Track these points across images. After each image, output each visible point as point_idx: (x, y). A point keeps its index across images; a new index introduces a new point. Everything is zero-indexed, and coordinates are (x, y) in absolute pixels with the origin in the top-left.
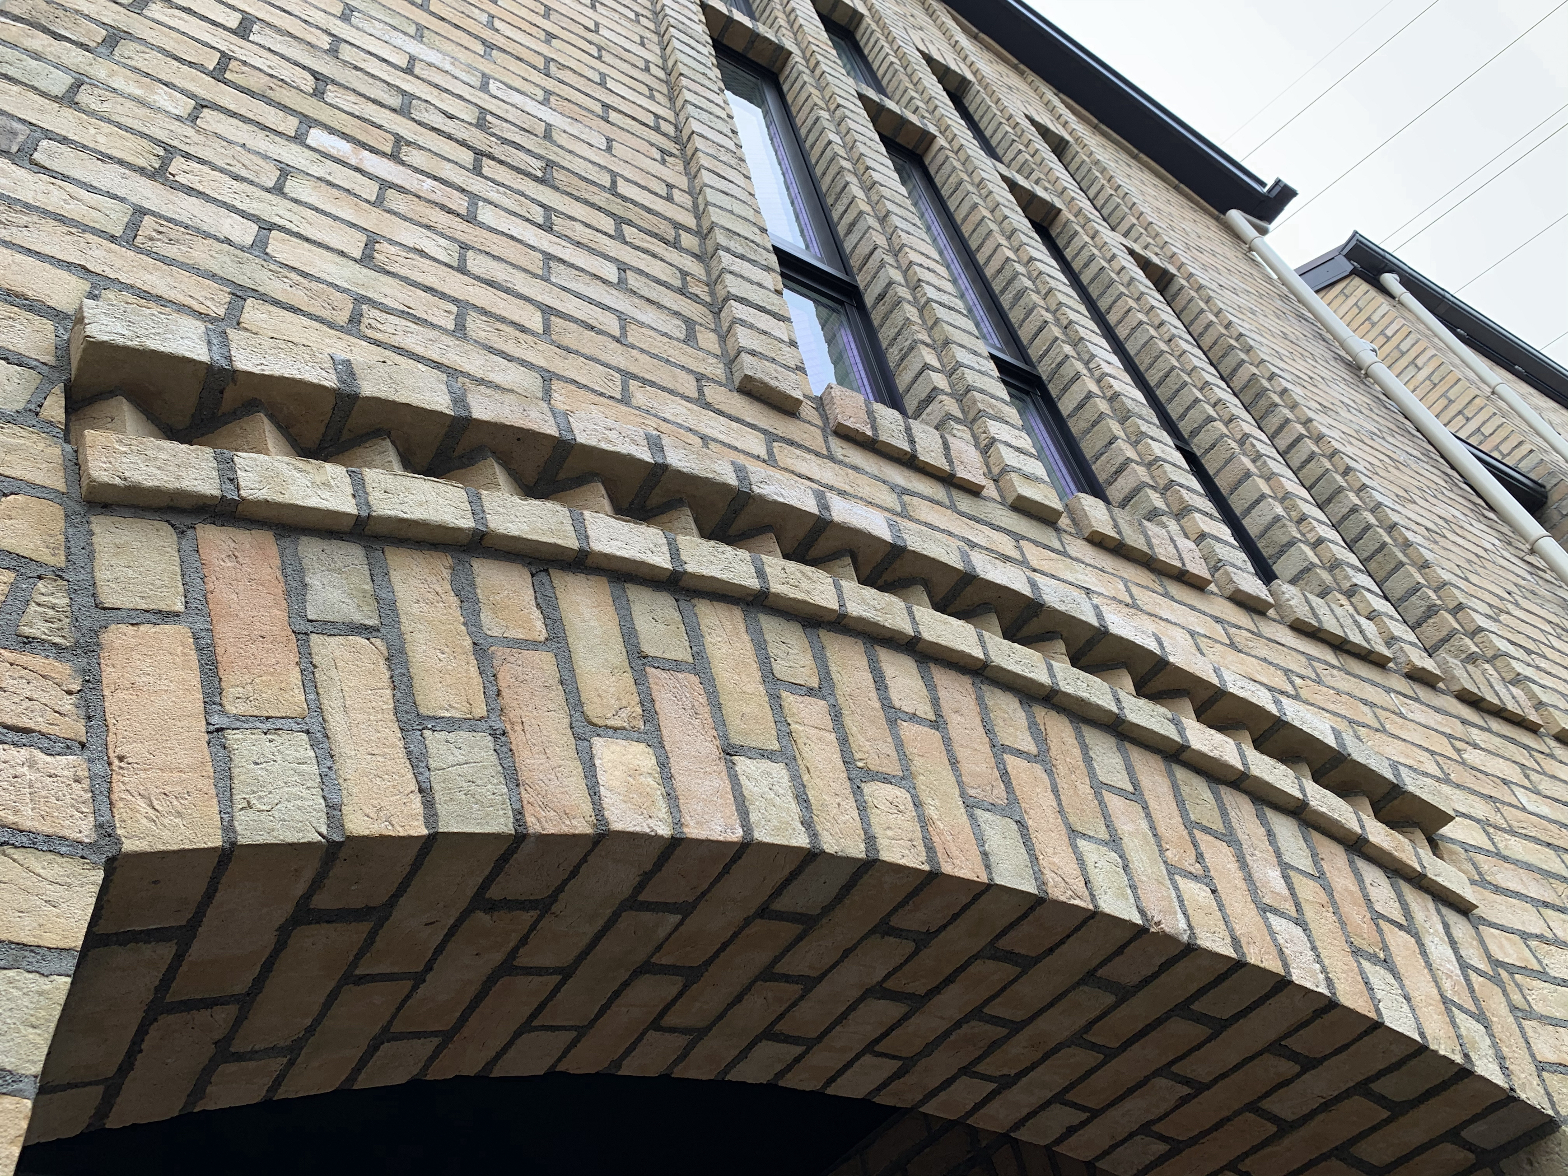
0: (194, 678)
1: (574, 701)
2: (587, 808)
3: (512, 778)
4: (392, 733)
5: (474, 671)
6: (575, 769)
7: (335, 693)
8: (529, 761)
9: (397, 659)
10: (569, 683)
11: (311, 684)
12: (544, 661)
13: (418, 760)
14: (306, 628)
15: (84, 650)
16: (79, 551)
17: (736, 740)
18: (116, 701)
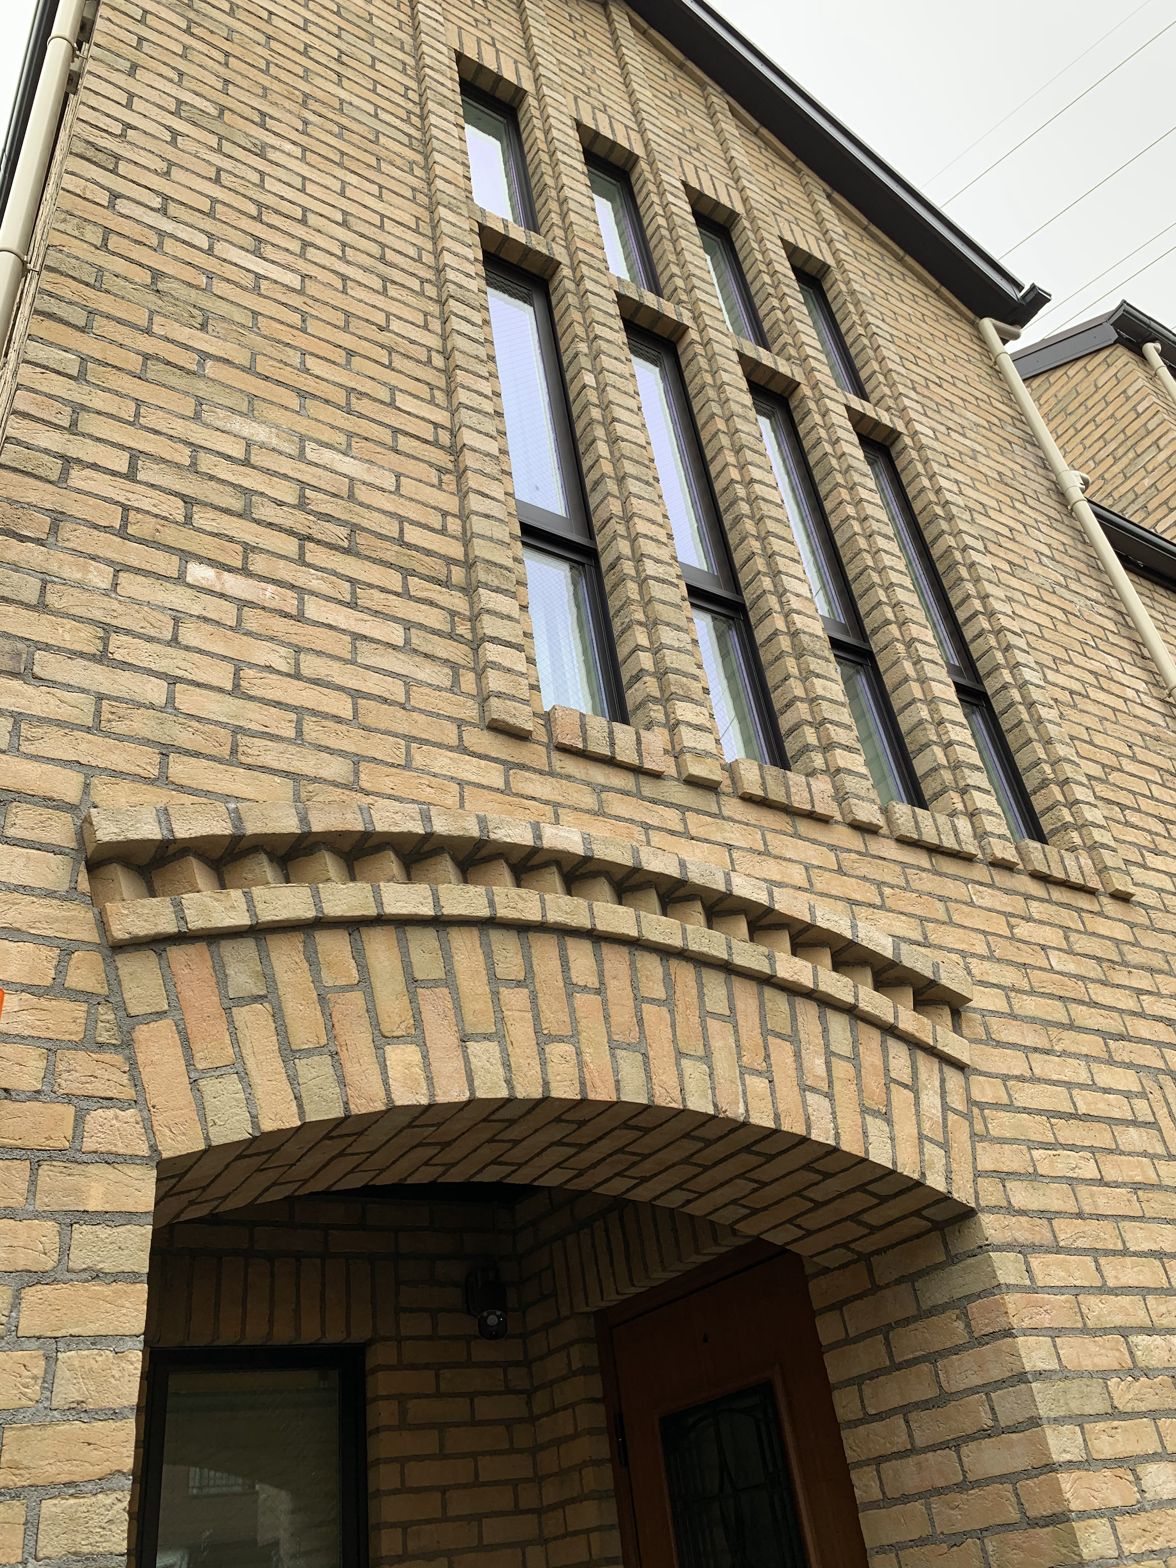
0: (179, 1050)
1: (375, 1024)
2: (382, 1094)
3: (342, 1082)
4: (278, 1064)
5: (319, 1013)
6: (376, 1069)
7: (249, 1045)
8: (351, 1069)
9: (278, 1015)
10: (372, 1011)
11: (235, 1042)
12: (357, 998)
13: (293, 1079)
14: (230, 1005)
15: (126, 1045)
16: (114, 982)
17: (469, 1030)
18: (146, 1074)
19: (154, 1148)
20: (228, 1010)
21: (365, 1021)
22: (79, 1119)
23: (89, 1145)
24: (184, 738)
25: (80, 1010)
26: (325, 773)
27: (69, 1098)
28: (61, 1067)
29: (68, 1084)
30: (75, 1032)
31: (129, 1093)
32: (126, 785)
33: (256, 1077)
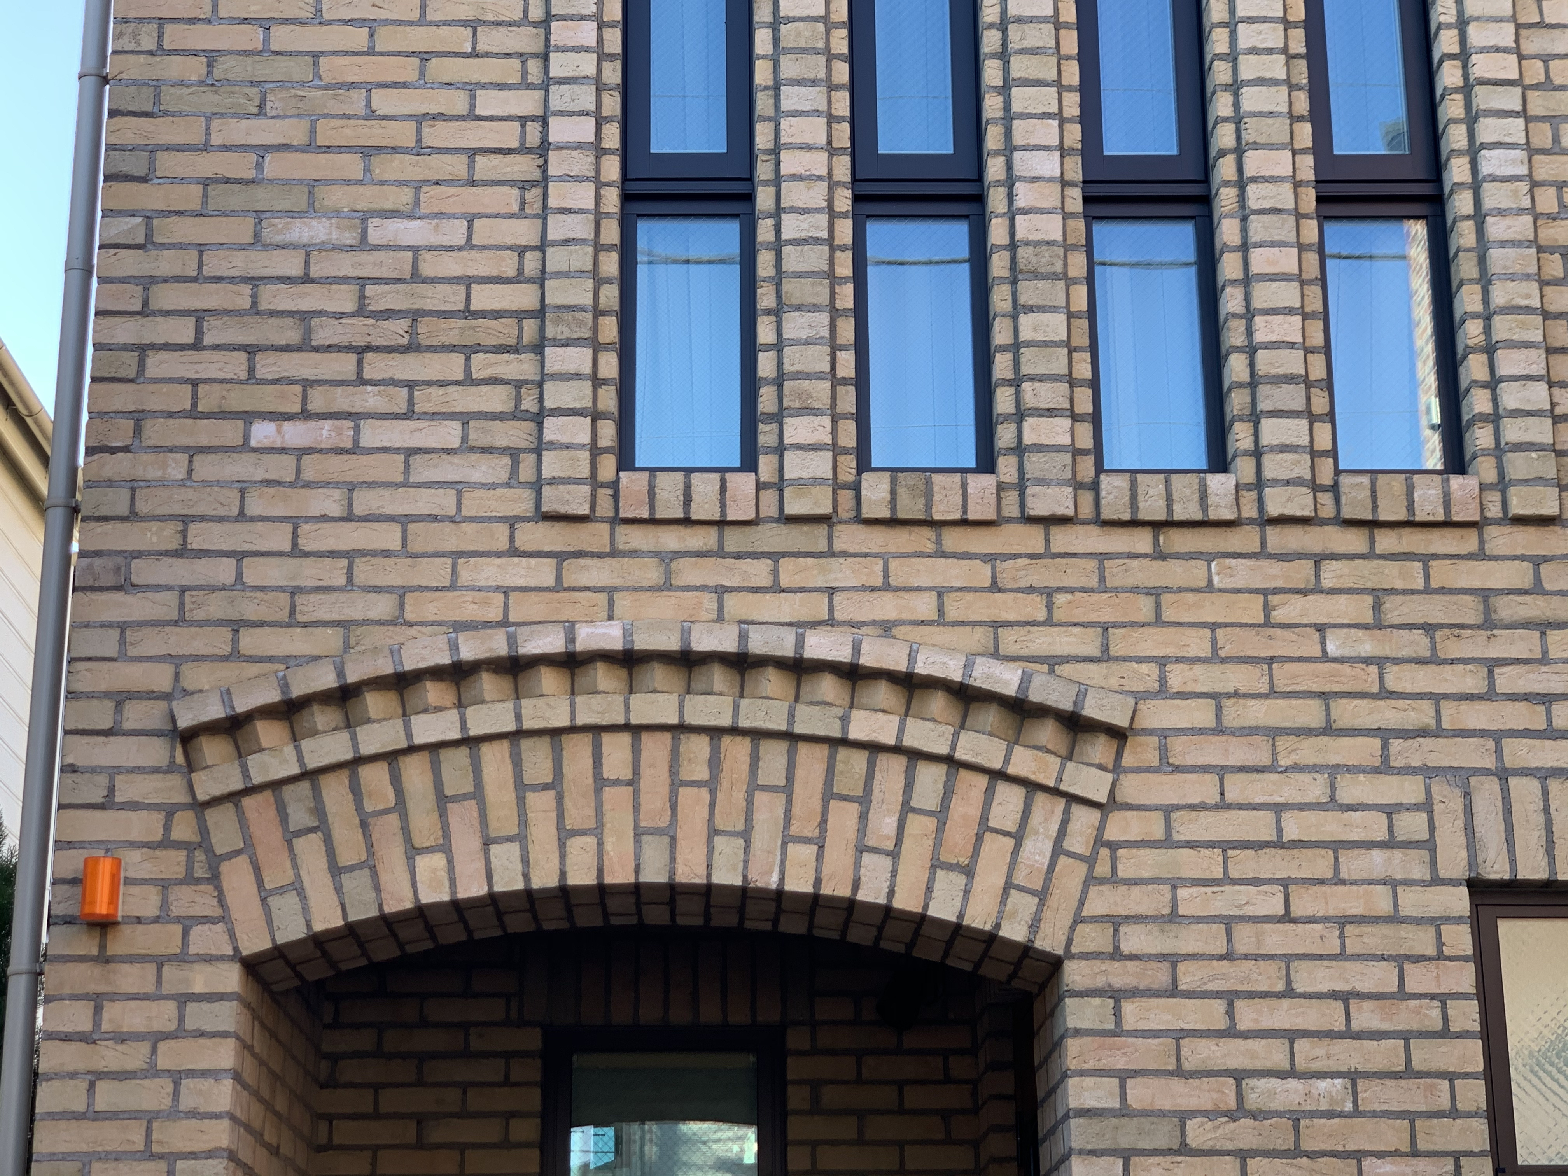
0: (252, 877)
1: (408, 838)
2: (410, 894)
3: (377, 888)
4: (328, 880)
8: (385, 878)
9: (328, 841)
10: (406, 829)
11: (295, 865)
12: (394, 820)
13: (339, 890)
14: (290, 838)
15: (215, 878)
16: (204, 830)
17: (493, 834)
18: (230, 898)
19: (236, 949)
20: (289, 842)
21: (399, 838)
22: (186, 933)
23: (193, 950)
24: (251, 609)
25: (182, 855)
26: (373, 615)
27: (178, 920)
28: (171, 898)
29: (177, 910)
30: (179, 872)
31: (218, 912)
32: (206, 666)
33: (310, 892)
